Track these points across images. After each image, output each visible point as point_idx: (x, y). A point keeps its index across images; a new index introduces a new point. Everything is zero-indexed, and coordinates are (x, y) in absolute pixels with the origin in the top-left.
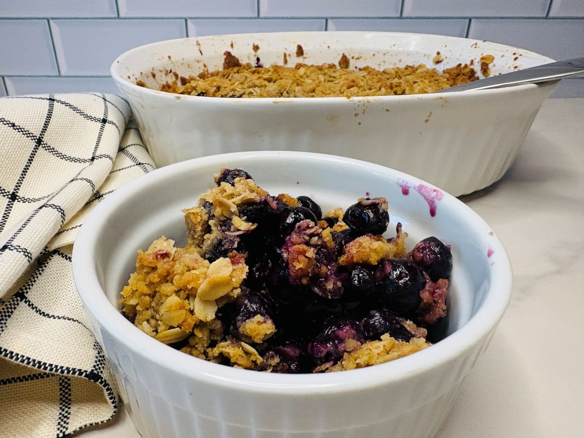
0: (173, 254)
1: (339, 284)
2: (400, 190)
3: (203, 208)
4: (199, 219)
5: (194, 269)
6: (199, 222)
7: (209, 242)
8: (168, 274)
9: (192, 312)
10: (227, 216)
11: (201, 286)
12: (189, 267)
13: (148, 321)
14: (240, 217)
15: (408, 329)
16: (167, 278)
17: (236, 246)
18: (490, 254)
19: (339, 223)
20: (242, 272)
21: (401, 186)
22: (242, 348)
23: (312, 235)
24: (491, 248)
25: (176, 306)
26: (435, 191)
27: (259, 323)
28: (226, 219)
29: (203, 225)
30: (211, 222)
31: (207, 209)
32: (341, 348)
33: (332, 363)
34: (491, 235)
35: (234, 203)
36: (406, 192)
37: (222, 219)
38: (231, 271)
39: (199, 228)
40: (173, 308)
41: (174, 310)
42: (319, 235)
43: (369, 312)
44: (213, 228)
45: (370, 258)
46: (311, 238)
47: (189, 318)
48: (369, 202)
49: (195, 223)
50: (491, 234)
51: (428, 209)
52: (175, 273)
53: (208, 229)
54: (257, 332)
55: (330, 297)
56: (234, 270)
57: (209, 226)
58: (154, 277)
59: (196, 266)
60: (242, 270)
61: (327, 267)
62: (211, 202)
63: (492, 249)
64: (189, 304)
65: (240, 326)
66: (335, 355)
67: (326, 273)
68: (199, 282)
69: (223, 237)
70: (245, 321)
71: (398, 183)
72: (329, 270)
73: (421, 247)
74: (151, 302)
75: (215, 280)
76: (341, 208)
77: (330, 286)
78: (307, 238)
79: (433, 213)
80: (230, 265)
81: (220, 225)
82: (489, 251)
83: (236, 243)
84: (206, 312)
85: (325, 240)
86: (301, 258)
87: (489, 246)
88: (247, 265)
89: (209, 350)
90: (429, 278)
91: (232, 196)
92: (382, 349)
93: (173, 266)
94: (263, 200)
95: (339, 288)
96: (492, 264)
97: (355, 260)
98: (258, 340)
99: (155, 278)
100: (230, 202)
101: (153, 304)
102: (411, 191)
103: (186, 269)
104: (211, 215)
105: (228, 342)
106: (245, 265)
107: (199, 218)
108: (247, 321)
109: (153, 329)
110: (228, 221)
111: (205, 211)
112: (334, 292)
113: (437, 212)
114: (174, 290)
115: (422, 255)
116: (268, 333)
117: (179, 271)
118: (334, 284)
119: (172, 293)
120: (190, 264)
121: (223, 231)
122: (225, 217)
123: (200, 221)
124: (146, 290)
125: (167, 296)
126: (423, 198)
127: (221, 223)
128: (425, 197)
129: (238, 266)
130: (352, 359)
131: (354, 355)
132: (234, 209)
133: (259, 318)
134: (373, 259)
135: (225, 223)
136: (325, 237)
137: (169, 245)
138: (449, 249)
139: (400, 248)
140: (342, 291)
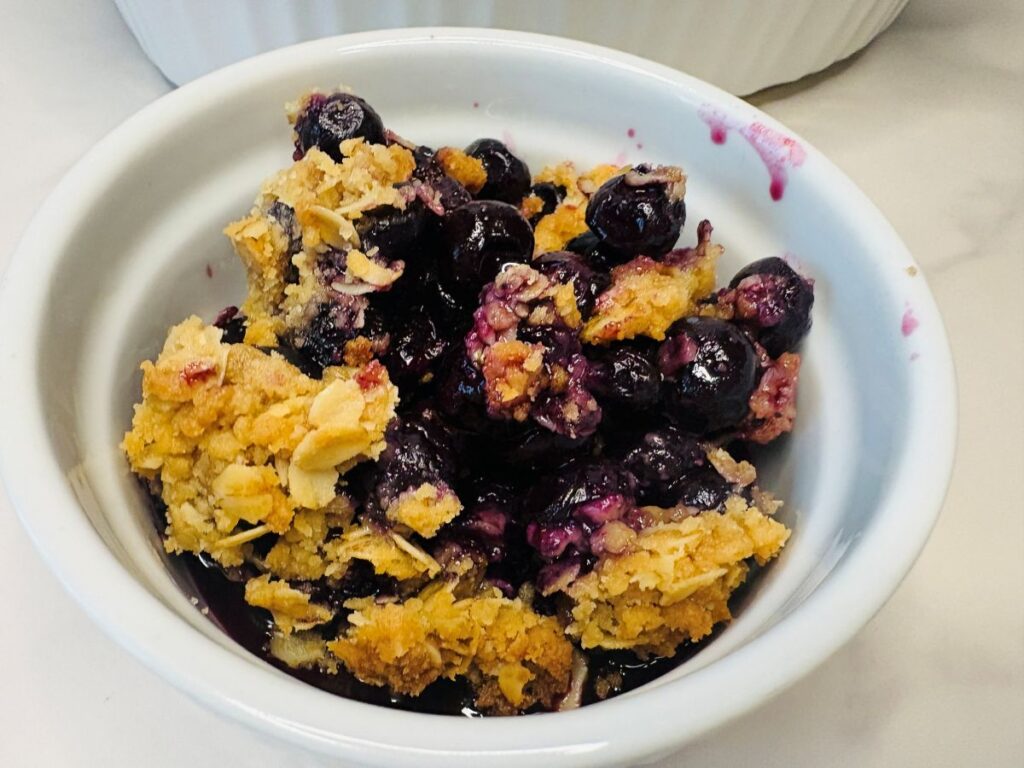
0: (224, 366)
1: (592, 405)
2: (707, 133)
3: (272, 219)
4: (268, 253)
5: (278, 399)
6: (270, 259)
7: (299, 309)
8: (221, 415)
9: (286, 491)
10: (332, 244)
11: (299, 447)
12: (263, 391)
13: (192, 502)
14: (362, 250)
15: (721, 470)
16: (220, 423)
17: (360, 322)
18: (907, 328)
19: (567, 201)
20: (386, 404)
21: (710, 122)
22: (396, 545)
23: (532, 305)
24: (910, 312)
25: (249, 488)
26: (787, 141)
27: (427, 501)
28: (330, 250)
29: (280, 261)
30: (298, 260)
31: (285, 221)
32: (597, 544)
33: (576, 569)
34: (910, 273)
35: (346, 217)
36: (719, 137)
37: (323, 249)
38: (363, 407)
39: (272, 274)
40: (244, 492)
41: (246, 496)
42: (548, 302)
43: (644, 437)
44: (304, 273)
45: (651, 327)
46: (531, 311)
47: (280, 506)
48: (646, 178)
49: (261, 260)
50: (912, 272)
51: (767, 183)
52: (236, 413)
53: (291, 275)
54: (426, 521)
55: (573, 436)
56: (367, 404)
57: (295, 270)
58: (191, 425)
59: (281, 391)
60: (384, 401)
61: (566, 369)
62: (290, 206)
63: (915, 315)
64: (277, 474)
65: (388, 507)
66: (581, 549)
67: (566, 385)
68: (294, 436)
69: (329, 297)
70: (397, 495)
71: (701, 114)
72: (570, 375)
73: (755, 289)
74: (191, 469)
75: (330, 437)
76: (571, 163)
77: (572, 414)
78: (523, 313)
79: (776, 192)
80: (358, 393)
81: (319, 264)
82: (905, 317)
83: (362, 315)
84: (316, 490)
85: (562, 314)
86: (514, 374)
87: (907, 304)
88: (395, 383)
89: (328, 547)
90: (768, 358)
91: (339, 193)
92: (681, 553)
93: (228, 400)
94: (413, 199)
95: (592, 413)
96: (914, 357)
97: (621, 336)
98: (428, 533)
99: (192, 430)
100: (336, 216)
101: (197, 473)
102: (732, 137)
103: (259, 399)
104: (294, 238)
105: (367, 530)
106: (390, 385)
107: (269, 249)
108: (403, 496)
109: (206, 518)
110: (337, 256)
111: (279, 228)
112: (581, 425)
113: (788, 192)
114: (238, 448)
115: (754, 305)
116: (448, 521)
117: (245, 408)
118: (580, 409)
119: (236, 455)
120: (265, 387)
121: (329, 281)
122: (329, 246)
123: (270, 255)
124: (177, 447)
125: (227, 462)
126: (757, 158)
127: (321, 259)
128: (762, 154)
129: (375, 396)
130: (621, 574)
131: (627, 565)
132: (349, 232)
133: (427, 490)
134: (658, 330)
135: (331, 261)
136: (563, 308)
137: (210, 339)
138: (811, 288)
139: (706, 280)
140: (599, 417)
